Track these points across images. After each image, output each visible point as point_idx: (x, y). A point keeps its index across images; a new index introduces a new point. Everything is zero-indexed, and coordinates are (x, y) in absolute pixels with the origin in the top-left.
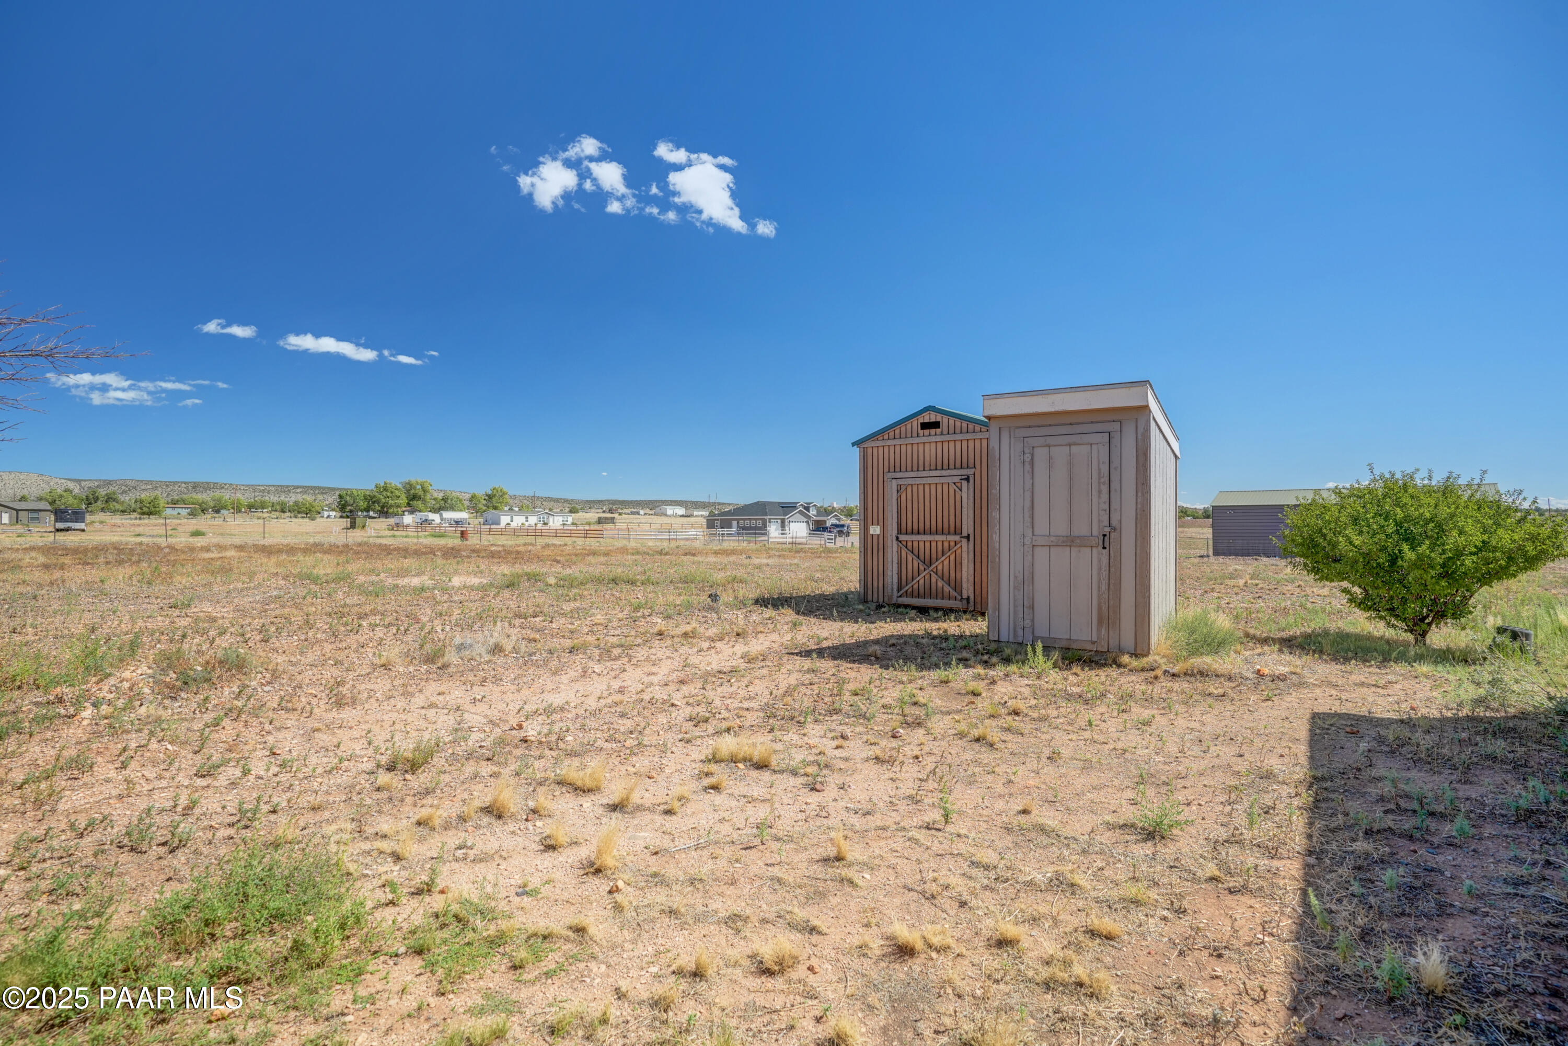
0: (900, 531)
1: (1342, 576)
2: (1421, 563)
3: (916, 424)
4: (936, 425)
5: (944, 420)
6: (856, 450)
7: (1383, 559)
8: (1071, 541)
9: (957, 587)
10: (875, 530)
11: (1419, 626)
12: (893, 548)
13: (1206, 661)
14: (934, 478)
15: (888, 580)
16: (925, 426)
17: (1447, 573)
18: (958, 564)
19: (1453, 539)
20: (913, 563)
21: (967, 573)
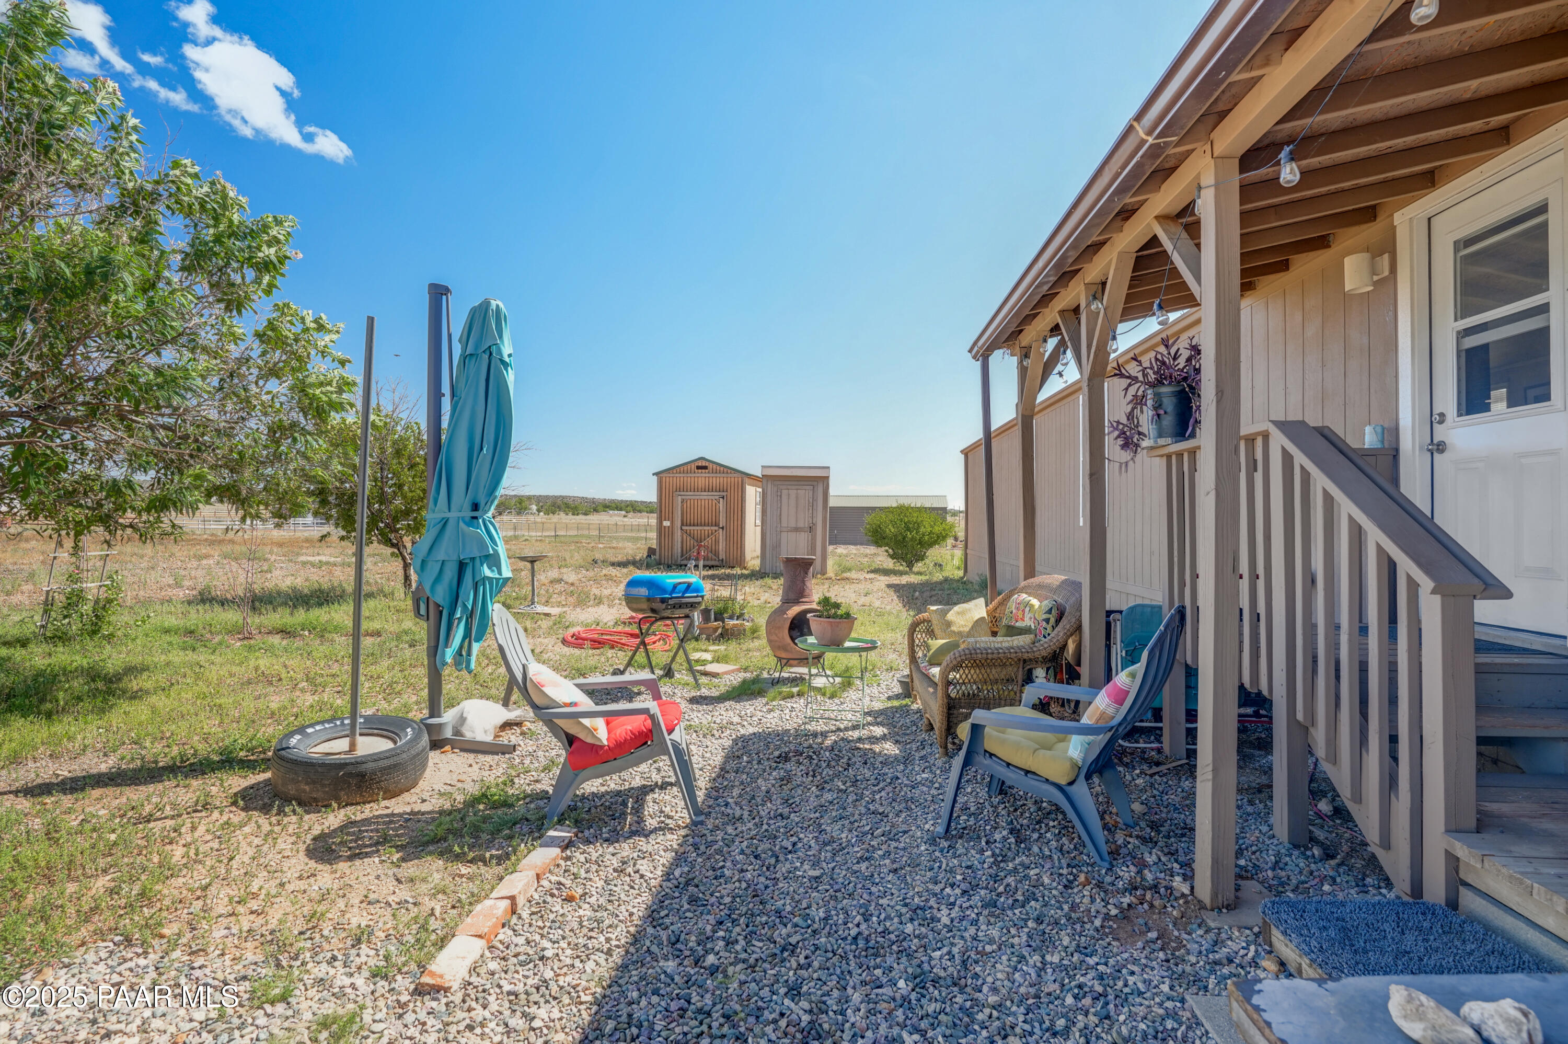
0: (682, 524)
1: (887, 545)
2: (913, 539)
3: (693, 466)
4: (705, 468)
5: (711, 466)
6: (655, 478)
7: (900, 538)
8: (797, 530)
9: (716, 554)
10: (666, 523)
11: (910, 565)
12: (678, 534)
13: (847, 575)
14: (705, 495)
15: (675, 551)
16: (698, 468)
17: (920, 543)
18: (717, 542)
19: (922, 530)
20: (690, 542)
21: (722, 546)
